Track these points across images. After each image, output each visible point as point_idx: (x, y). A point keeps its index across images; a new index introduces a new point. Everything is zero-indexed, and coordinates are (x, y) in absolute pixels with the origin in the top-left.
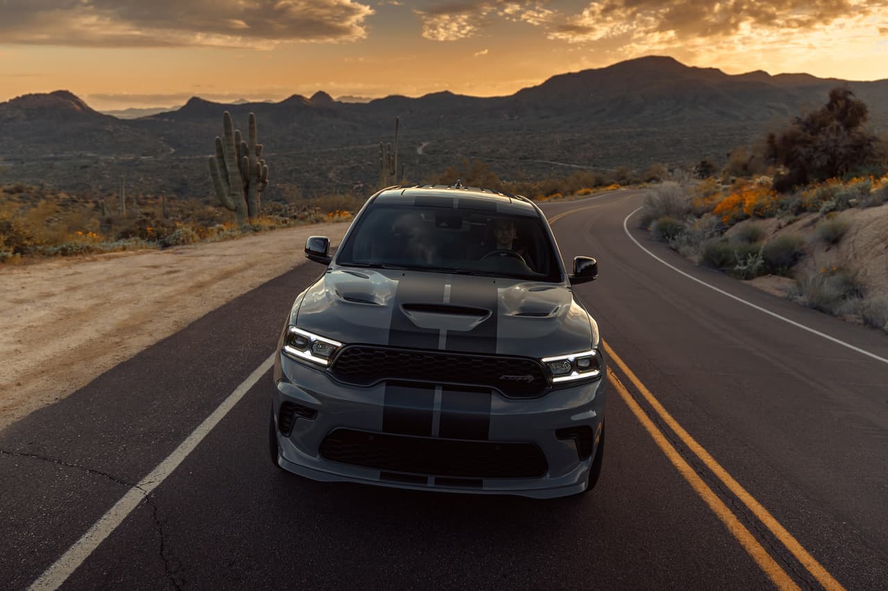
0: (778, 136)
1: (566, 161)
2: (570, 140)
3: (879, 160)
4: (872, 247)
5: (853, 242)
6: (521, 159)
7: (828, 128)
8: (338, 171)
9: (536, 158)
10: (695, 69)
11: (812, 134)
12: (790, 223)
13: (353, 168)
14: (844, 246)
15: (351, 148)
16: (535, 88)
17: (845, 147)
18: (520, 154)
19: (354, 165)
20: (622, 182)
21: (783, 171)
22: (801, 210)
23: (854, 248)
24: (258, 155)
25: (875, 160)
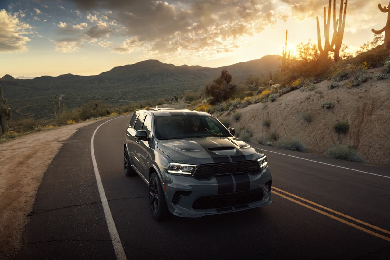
0: (209, 87)
1: (124, 99)
2: (124, 91)
3: (238, 93)
4: (250, 120)
5: (244, 119)
6: (105, 99)
7: (223, 83)
8: (21, 109)
9: (111, 99)
10: (166, 64)
11: (219, 85)
12: (221, 115)
13: (28, 107)
14: (241, 120)
15: (26, 99)
16: (108, 72)
17: (229, 89)
18: (105, 98)
19: (28, 106)
20: (149, 105)
21: (212, 98)
22: (222, 110)
23: (245, 121)
24: (4, 104)
25: (237, 93)
